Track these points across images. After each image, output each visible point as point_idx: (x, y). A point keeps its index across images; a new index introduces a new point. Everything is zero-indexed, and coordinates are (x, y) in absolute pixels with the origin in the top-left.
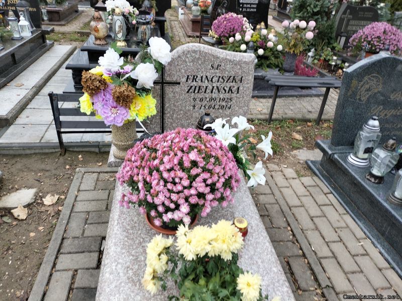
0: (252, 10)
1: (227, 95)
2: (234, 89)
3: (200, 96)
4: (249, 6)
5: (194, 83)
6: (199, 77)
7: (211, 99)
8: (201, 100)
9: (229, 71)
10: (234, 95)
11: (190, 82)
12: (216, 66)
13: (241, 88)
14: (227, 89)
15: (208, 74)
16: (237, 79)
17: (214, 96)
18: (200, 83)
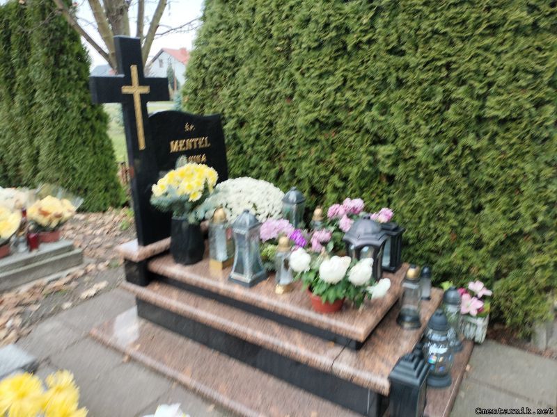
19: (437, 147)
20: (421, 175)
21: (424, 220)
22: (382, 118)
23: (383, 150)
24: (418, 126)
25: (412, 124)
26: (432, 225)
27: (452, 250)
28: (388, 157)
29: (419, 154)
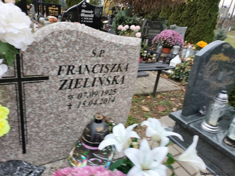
0: (90, 22)
1: (111, 87)
2: (119, 79)
3: (78, 91)
5: (70, 75)
6: (76, 68)
7: (93, 93)
8: (80, 96)
9: (114, 57)
10: (118, 86)
11: (63, 74)
12: (98, 52)
13: (126, 77)
14: (111, 80)
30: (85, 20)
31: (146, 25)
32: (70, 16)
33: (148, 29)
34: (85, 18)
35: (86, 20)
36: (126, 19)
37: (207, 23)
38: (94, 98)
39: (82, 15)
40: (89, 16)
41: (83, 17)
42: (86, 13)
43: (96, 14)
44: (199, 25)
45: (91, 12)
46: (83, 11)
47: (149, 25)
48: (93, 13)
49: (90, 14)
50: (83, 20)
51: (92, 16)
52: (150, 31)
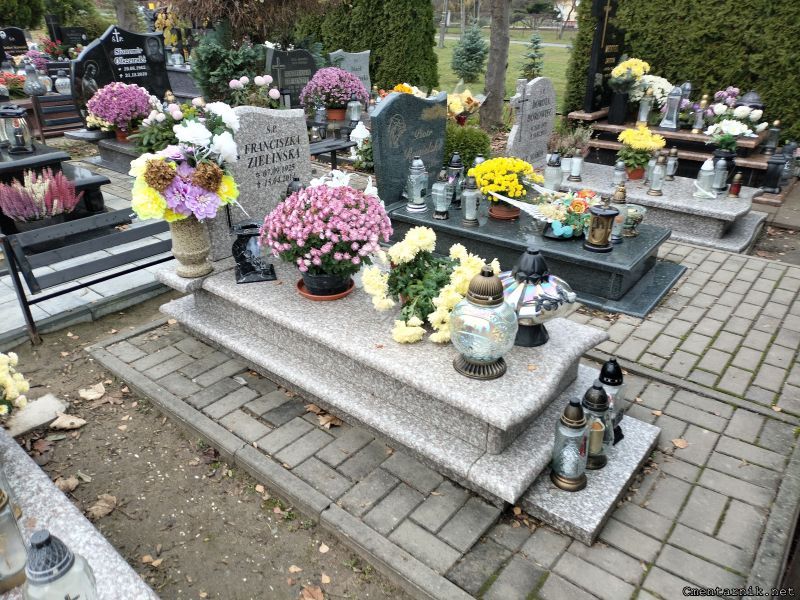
0: (140, 74)
1: (288, 162)
2: (294, 153)
3: (263, 169)
4: (132, 68)
5: (254, 154)
6: (258, 146)
7: (275, 170)
8: (265, 174)
9: (286, 132)
10: (295, 160)
11: (249, 153)
12: (271, 128)
13: (300, 150)
14: (287, 154)
15: (266, 140)
16: (295, 139)
17: (277, 165)
18: (260, 153)
19: (793, 56)
20: (779, 74)
21: (775, 105)
22: (757, 35)
23: (755, 57)
24: (783, 41)
25: (779, 40)
26: (780, 108)
27: (790, 125)
28: (758, 62)
29: (781, 59)
30: (127, 72)
31: (274, 62)
32: (91, 69)
33: (282, 72)
34: (127, 69)
35: (131, 72)
36: (227, 56)
37: (413, 33)
38: (277, 175)
39: (118, 61)
40: (136, 62)
41: (122, 66)
42: (125, 57)
43: (149, 53)
44: (396, 40)
45: (139, 51)
46: (118, 51)
47: (282, 62)
48: (144, 53)
49: (136, 56)
50: (123, 72)
51: (143, 60)
52: (288, 74)
